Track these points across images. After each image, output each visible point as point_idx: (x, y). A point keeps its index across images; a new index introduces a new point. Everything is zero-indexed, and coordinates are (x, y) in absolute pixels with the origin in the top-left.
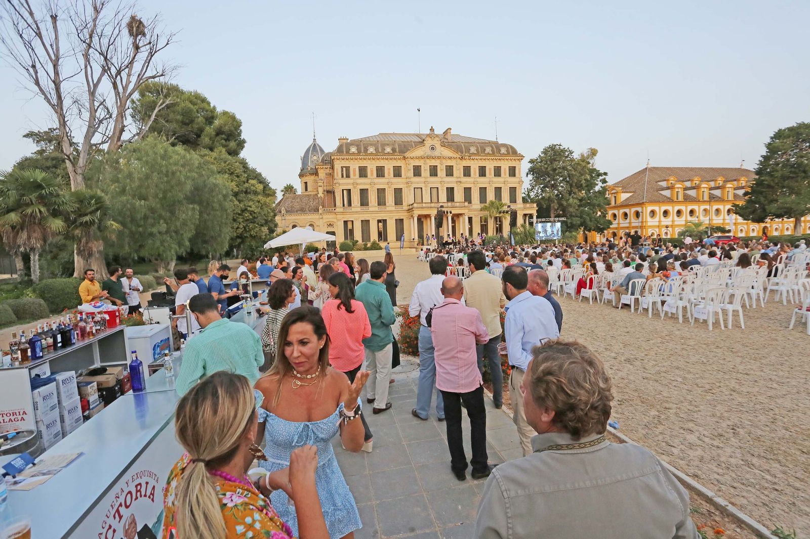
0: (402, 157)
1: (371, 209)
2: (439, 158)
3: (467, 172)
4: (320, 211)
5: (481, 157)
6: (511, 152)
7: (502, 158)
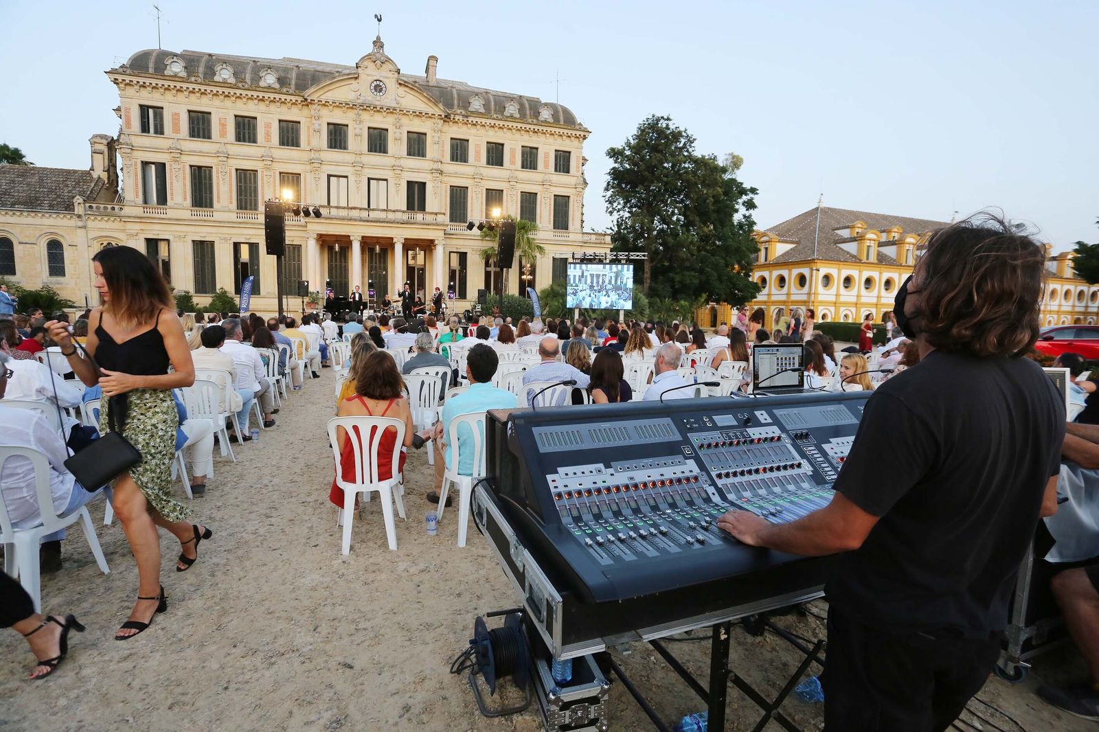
0: (300, 99)
1: (217, 216)
2: (391, 111)
3: (459, 151)
4: (79, 209)
5: (493, 122)
6: (562, 118)
7: (541, 128)
